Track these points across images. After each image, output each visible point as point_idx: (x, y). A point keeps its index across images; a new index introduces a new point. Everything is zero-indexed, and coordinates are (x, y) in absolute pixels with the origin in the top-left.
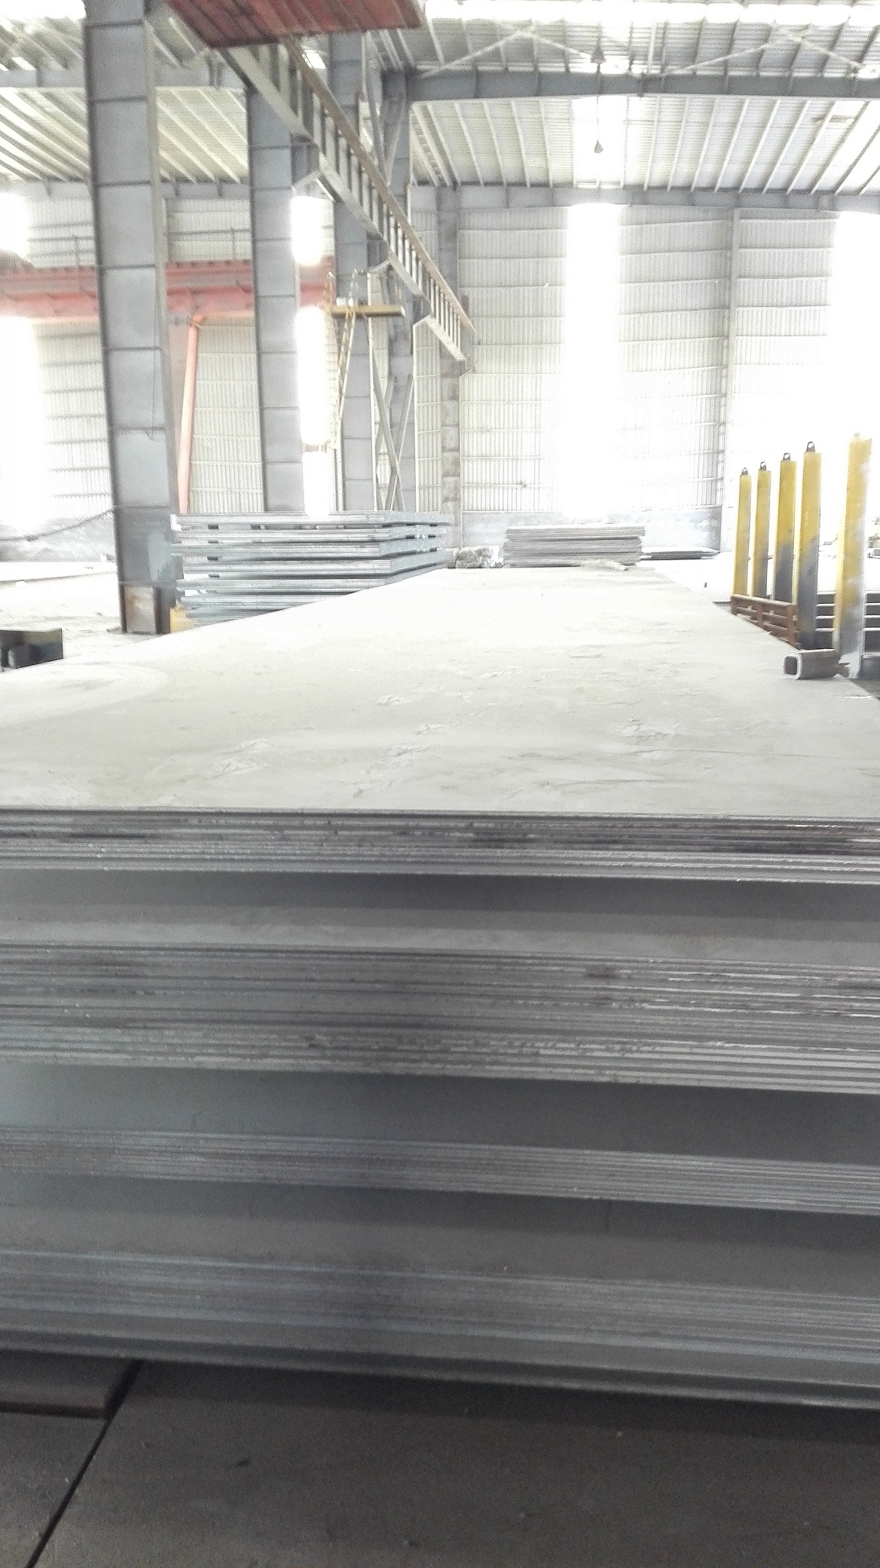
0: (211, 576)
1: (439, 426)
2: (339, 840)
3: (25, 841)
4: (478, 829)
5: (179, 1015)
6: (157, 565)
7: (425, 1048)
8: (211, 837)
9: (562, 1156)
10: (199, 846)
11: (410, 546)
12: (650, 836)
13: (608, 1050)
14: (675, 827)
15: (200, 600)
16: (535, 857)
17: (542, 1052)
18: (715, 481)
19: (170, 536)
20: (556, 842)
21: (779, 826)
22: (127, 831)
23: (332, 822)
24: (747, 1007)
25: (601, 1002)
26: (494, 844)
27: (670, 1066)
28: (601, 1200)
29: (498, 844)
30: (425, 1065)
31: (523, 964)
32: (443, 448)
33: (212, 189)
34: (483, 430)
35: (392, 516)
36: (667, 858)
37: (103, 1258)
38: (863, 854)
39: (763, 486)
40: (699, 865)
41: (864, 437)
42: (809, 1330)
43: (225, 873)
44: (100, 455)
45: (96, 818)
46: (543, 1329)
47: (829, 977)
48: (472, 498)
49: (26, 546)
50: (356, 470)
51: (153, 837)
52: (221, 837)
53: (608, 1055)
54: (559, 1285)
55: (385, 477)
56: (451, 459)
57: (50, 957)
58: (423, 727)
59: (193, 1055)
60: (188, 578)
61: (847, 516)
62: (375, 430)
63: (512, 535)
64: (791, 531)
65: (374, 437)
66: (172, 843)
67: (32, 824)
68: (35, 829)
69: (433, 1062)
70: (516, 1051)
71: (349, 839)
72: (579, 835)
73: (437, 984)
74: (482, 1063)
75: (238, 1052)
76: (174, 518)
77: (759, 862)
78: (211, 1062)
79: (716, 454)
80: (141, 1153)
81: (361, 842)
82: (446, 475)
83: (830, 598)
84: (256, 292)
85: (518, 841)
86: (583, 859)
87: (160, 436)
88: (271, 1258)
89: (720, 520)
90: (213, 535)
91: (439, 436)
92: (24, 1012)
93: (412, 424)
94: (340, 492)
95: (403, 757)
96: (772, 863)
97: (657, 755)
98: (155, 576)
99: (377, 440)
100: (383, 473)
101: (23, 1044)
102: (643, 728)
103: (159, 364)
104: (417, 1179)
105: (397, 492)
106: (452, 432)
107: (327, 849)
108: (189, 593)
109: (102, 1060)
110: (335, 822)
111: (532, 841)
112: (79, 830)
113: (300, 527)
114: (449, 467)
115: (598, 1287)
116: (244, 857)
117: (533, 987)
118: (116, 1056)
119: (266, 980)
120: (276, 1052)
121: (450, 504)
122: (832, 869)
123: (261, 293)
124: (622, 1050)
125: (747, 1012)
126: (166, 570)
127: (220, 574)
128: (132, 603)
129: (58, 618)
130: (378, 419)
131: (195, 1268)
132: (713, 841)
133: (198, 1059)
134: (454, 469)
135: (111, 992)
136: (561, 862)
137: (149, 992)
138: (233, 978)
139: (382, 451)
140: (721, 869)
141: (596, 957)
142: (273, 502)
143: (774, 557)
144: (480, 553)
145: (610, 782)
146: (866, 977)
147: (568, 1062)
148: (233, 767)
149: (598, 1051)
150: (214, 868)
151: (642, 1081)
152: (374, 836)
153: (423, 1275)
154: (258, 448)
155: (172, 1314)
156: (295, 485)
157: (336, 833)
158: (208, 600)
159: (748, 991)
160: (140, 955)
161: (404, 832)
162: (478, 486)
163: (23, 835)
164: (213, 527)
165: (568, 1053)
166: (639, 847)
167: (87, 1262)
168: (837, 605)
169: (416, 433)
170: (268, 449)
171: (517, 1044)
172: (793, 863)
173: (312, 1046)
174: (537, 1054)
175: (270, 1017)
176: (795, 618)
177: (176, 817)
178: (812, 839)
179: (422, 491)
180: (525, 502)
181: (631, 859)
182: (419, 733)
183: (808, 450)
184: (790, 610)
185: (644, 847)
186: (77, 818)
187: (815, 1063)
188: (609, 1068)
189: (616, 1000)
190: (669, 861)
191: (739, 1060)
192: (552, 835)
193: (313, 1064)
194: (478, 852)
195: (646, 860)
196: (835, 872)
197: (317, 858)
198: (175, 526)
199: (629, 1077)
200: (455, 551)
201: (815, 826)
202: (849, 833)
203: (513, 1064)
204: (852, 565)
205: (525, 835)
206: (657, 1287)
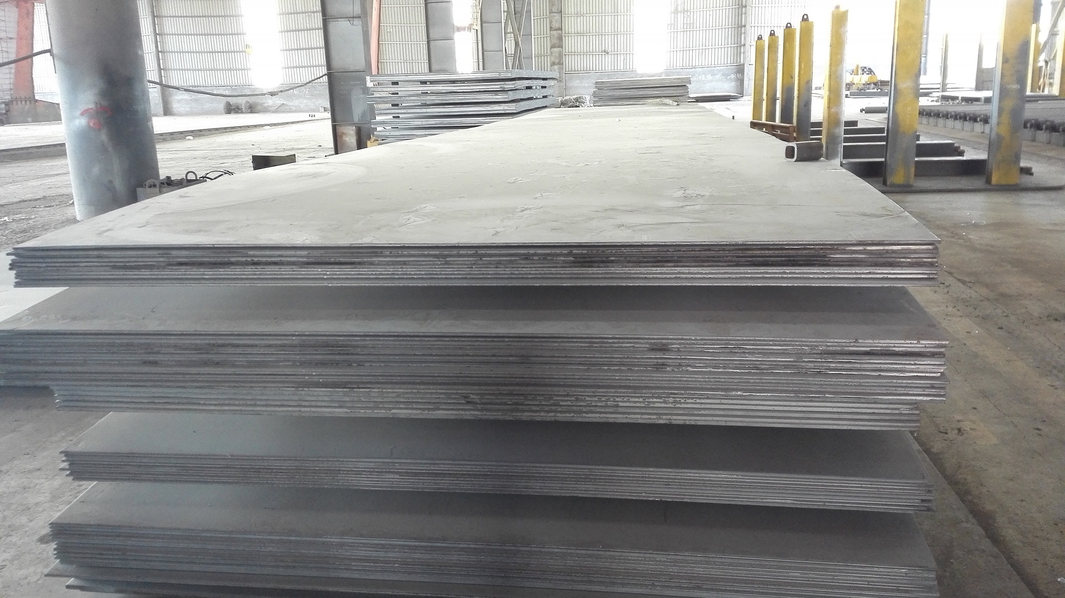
0: (394, 117)
1: (548, 13)
2: (483, 264)
3: (276, 268)
4: (575, 254)
5: (381, 379)
6: (357, 111)
7: (543, 403)
8: (398, 263)
9: (636, 472)
10: (391, 269)
11: (529, 94)
12: (693, 257)
13: (665, 402)
14: (709, 250)
15: (387, 134)
16: (615, 273)
17: (621, 404)
18: (740, 46)
19: (366, 90)
20: (629, 262)
21: (780, 247)
22: (342, 260)
23: (478, 251)
24: (758, 369)
25: (660, 367)
26: (587, 264)
27: (706, 412)
28: (661, 501)
29: (590, 264)
30: (542, 414)
31: (607, 343)
32: (551, 28)
34: (578, 15)
35: (516, 73)
36: (704, 272)
37: (335, 540)
38: (836, 266)
39: (773, 47)
40: (726, 276)
41: (842, 9)
42: (802, 585)
43: (408, 287)
44: (318, 38)
45: (322, 251)
46: (623, 585)
47: (813, 347)
48: (572, 63)
49: (270, 101)
50: (491, 45)
51: (360, 263)
52: (405, 263)
53: (666, 406)
54: (634, 555)
55: (511, 49)
56: (556, 36)
57: (295, 342)
58: (538, 195)
59: (390, 409)
60: (378, 118)
61: (831, 65)
62: (504, 16)
63: (599, 86)
64: (792, 77)
65: (503, 21)
66: (373, 268)
67: (280, 256)
68: (283, 259)
69: (548, 412)
70: (603, 404)
71: (490, 263)
72: (644, 257)
73: (550, 357)
74: (581, 412)
75: (419, 407)
76: (368, 78)
77: (767, 273)
78: (403, 413)
79: (740, 27)
80: (359, 473)
81: (498, 264)
82: (553, 47)
83: (819, 124)
85: (603, 262)
86: (647, 274)
87: (357, 22)
88: (444, 539)
89: (743, 74)
90: (394, 89)
91: (548, 19)
92: (278, 378)
93: (529, 12)
94: (481, 60)
95: (525, 212)
96: (776, 273)
97: (697, 207)
98: (356, 119)
99: (505, 23)
100: (510, 47)
101: (278, 403)
102: (687, 192)
104: (537, 488)
105: (519, 58)
106: (557, 16)
107: (475, 270)
108: (379, 129)
109: (330, 413)
110: (481, 252)
111: (612, 262)
112: (311, 260)
113: (453, 82)
114: (555, 41)
115: (660, 557)
116: (420, 276)
117: (614, 358)
118: (341, 410)
119: (436, 355)
120: (444, 407)
121: (556, 67)
122: (816, 276)
124: (675, 402)
125: (758, 371)
126: (364, 114)
127: (401, 116)
128: (341, 137)
129: (292, 149)
130: (506, 9)
131: (394, 546)
132: (735, 259)
133: (393, 411)
134: (559, 43)
135: (336, 364)
136: (632, 276)
137: (360, 364)
138: (415, 355)
139: (509, 31)
140: (741, 278)
141: (655, 337)
142: (434, 67)
143: (780, 99)
144: (577, 100)
145: (666, 223)
146: (839, 346)
147: (637, 411)
148: (412, 220)
149: (658, 403)
150: (401, 284)
151: (688, 423)
152: (506, 260)
153: (543, 550)
154: (424, 29)
155: (379, 577)
156: (450, 55)
157: (481, 259)
158: (392, 133)
159: (759, 357)
160: (355, 340)
161: (527, 257)
162: (575, 54)
163: (275, 263)
164: (395, 83)
165: (638, 405)
166: (685, 264)
167: (323, 543)
168: (824, 129)
169: (532, 18)
170: (431, 31)
171: (604, 399)
172: (790, 273)
173: (468, 403)
174: (617, 406)
175: (440, 380)
176: (795, 135)
177: (375, 250)
178: (801, 256)
179: (537, 58)
180: (608, 64)
181: (679, 273)
182: (536, 198)
183: (803, 19)
184: (791, 129)
185: (688, 264)
186: (310, 251)
187: (804, 409)
188: (666, 414)
189: (669, 366)
190: (706, 274)
191: (753, 408)
192: (626, 258)
193: (469, 414)
194: (576, 270)
195: (689, 273)
196: (818, 278)
197: (469, 277)
198: (370, 84)
199: (678, 420)
200: (560, 99)
201: (805, 246)
202: (827, 251)
203: (601, 413)
204: (834, 100)
205: (607, 258)
206: (699, 556)
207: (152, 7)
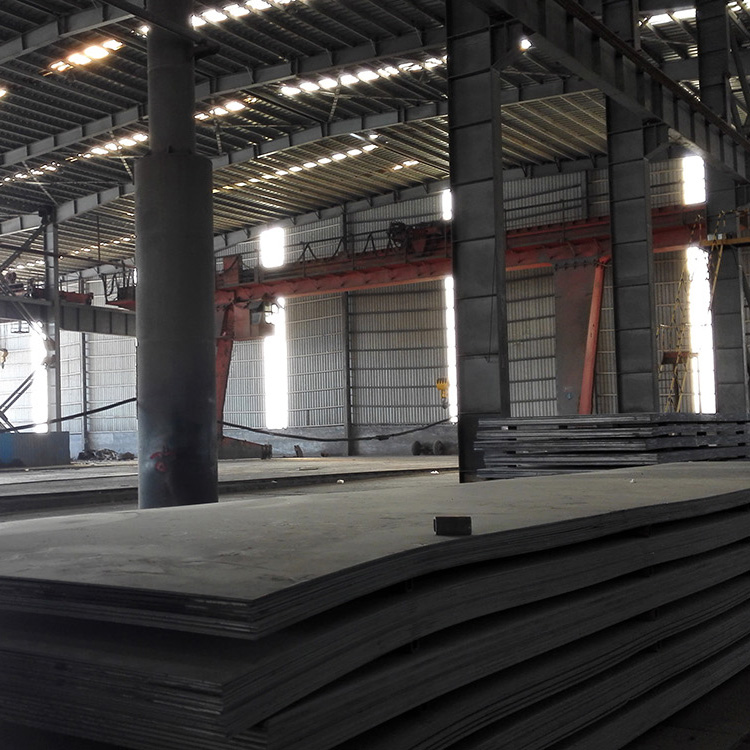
4: (44, 588)
25: (61, 683)
33: (554, 167)
47: (145, 678)
50: (727, 375)
62: (745, 340)
84: (613, 239)
87: (495, 359)
95: (89, 557)
103: (495, 307)
123: (618, 240)
127: (517, 465)
142: (627, 404)
156: (646, 391)
170: (623, 362)
207: (347, 341)
